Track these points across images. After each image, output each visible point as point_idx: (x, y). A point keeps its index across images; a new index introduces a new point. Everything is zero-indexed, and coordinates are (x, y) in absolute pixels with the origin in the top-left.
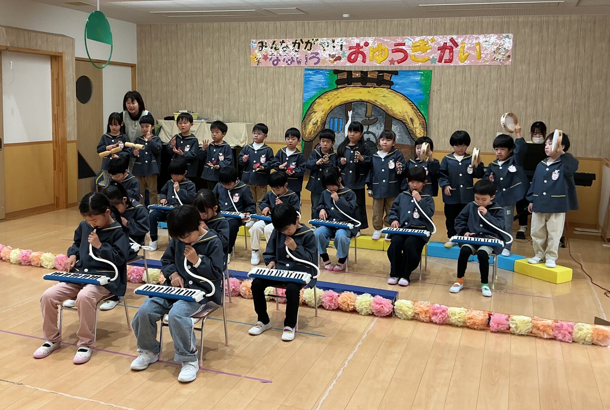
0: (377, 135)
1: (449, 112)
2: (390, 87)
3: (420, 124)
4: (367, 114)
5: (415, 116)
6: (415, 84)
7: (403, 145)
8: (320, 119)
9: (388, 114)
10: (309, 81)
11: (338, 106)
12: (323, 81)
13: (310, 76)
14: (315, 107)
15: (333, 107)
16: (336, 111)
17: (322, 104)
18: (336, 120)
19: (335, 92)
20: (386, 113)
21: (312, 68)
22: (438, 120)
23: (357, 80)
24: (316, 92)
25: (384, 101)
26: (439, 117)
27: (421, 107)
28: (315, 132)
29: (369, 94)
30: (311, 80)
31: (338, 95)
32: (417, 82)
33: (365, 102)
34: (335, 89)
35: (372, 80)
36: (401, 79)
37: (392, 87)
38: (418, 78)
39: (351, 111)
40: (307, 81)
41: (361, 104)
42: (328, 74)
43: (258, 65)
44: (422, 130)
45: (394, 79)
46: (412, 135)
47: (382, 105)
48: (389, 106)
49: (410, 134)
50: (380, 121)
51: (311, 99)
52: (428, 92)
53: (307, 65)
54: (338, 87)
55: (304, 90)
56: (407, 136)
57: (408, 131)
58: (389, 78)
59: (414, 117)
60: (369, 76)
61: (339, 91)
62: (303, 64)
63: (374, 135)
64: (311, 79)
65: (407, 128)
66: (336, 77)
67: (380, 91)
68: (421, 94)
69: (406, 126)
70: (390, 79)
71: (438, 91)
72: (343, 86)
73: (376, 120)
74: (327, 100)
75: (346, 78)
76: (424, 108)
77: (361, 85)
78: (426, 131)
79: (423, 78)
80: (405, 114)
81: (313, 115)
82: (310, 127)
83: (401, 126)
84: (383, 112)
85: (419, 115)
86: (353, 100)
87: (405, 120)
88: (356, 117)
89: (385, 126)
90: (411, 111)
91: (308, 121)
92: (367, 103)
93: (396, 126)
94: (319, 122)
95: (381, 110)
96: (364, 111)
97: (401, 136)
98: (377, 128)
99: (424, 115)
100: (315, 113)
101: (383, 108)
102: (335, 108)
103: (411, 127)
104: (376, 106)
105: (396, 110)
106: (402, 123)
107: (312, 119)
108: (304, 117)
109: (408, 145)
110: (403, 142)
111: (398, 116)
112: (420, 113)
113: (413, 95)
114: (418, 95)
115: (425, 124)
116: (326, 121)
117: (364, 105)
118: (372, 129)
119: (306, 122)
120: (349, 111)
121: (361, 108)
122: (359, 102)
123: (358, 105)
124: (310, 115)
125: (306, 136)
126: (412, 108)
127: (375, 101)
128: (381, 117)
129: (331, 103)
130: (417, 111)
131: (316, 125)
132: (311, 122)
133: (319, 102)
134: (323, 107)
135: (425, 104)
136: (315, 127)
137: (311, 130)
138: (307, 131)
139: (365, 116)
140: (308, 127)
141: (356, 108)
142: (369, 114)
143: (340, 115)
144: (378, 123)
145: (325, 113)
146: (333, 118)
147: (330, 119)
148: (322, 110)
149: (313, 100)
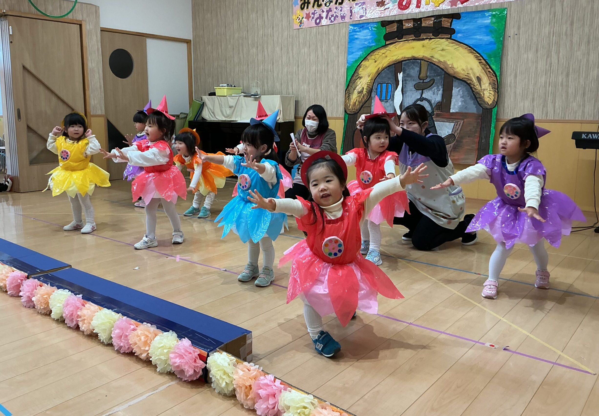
0: (433, 102)
1: (530, 65)
2: (451, 37)
3: (490, 84)
4: (421, 76)
5: (483, 73)
6: (484, 30)
7: (466, 113)
8: (366, 85)
9: (447, 74)
10: (354, 40)
11: (386, 68)
12: (369, 37)
13: (355, 33)
14: (362, 72)
15: (380, 69)
16: (384, 75)
17: (368, 67)
18: (384, 85)
19: (383, 51)
20: (445, 72)
21: (358, 22)
22: (516, 76)
23: (409, 32)
24: (361, 53)
25: (442, 56)
26: (516, 72)
27: (491, 60)
28: (359, 102)
29: (424, 49)
30: (356, 39)
31: (386, 54)
32: (487, 27)
33: (419, 59)
34: (383, 46)
35: (427, 30)
36: (464, 25)
37: (453, 36)
38: (488, 21)
39: (402, 73)
40: (352, 40)
41: (414, 62)
42: (375, 28)
43: (300, 26)
44: (492, 93)
45: (456, 25)
46: (478, 100)
47: (440, 62)
48: (449, 63)
49: (476, 98)
50: (436, 84)
51: (356, 61)
52: (501, 39)
53: (352, 20)
54: (387, 43)
55: (348, 51)
56: (472, 102)
57: (474, 94)
58: (449, 24)
59: (482, 75)
60: (423, 25)
61: (387, 48)
62: (347, 19)
63: (429, 101)
64: (356, 37)
65: (472, 90)
66: (384, 31)
67: (437, 43)
68: (491, 43)
69: (471, 88)
70: (451, 26)
71: (515, 36)
72: (392, 42)
73: (432, 82)
74: (374, 61)
75: (396, 30)
76: (495, 61)
77: (414, 38)
78: (498, 93)
79: (494, 20)
80: (470, 72)
81: (358, 82)
82: (355, 96)
83: (464, 89)
84: (441, 71)
85: (489, 72)
86: (404, 58)
87: (469, 80)
88: (408, 80)
89: (443, 90)
90: (478, 67)
91: (353, 89)
92: (422, 61)
93: (458, 90)
94: (365, 90)
95: (438, 68)
96: (418, 71)
97: (464, 101)
98: (433, 92)
99: (496, 72)
100: (360, 79)
101: (442, 66)
102: (382, 71)
103: (478, 89)
104: (433, 63)
105: (458, 68)
106: (465, 84)
107: (357, 87)
108: (348, 85)
109: (473, 113)
110: (466, 109)
111: (461, 75)
112: (490, 69)
113: (481, 44)
114: (488, 44)
115: (496, 84)
116: (373, 88)
117: (417, 64)
118: (427, 94)
119: (350, 91)
120: (399, 73)
121: (413, 69)
122: (411, 61)
123: (410, 65)
124: (355, 82)
125: (351, 108)
126: (480, 63)
127: (431, 57)
128: (438, 77)
129: (378, 65)
130: (486, 67)
131: (361, 94)
132: (356, 90)
133: (365, 64)
134: (369, 70)
135: (497, 56)
136: (360, 96)
137: (355, 101)
138: (351, 102)
139: (419, 78)
140: (352, 97)
141: (406, 69)
142: (423, 75)
143: (389, 79)
144: (434, 87)
145: (372, 78)
146: (380, 84)
147: (377, 85)
148: (368, 75)
149: (359, 64)
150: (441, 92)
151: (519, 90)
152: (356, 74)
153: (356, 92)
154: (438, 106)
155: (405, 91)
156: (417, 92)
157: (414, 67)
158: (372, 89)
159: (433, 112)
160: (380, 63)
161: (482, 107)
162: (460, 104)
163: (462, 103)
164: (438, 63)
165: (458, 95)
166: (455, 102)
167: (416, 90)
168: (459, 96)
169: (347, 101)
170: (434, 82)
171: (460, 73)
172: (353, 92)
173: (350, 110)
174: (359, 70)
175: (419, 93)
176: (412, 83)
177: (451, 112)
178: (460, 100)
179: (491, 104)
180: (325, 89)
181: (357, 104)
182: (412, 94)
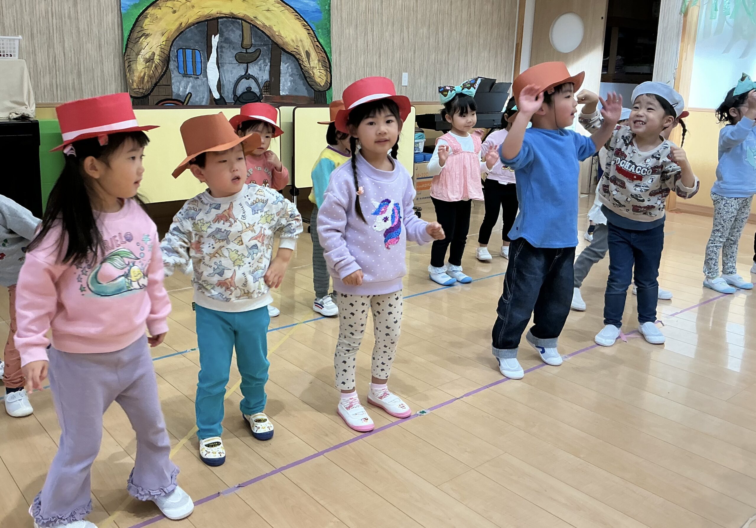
0: (260, 81)
3: (319, 60)
4: (245, 43)
5: (312, 47)
7: (297, 96)
8: (159, 49)
9: (276, 44)
11: (194, 25)
14: (147, 24)
16: (189, 35)
17: (161, 19)
18: (189, 52)
20: (272, 41)
22: (340, 54)
25: (267, 18)
26: (340, 49)
27: (318, 32)
28: (150, 77)
29: (245, 5)
31: (193, 2)
33: (240, 19)
41: (234, 22)
44: (323, 71)
46: (308, 80)
47: (265, 26)
48: (275, 29)
49: (306, 78)
50: (263, 56)
52: (327, 8)
56: (302, 82)
57: (303, 72)
59: (310, 49)
63: (256, 80)
65: (301, 67)
69: (300, 64)
73: (258, 54)
74: (171, 10)
76: (323, 34)
78: (330, 73)
80: (300, 44)
81: (144, 42)
82: (140, 67)
83: (293, 65)
84: (268, 38)
85: (317, 46)
86: (220, 14)
87: (298, 54)
88: (224, 47)
89: (270, 65)
90: (307, 38)
91: (134, 54)
92: (243, 21)
93: (286, 66)
94: (156, 57)
95: (264, 35)
96: (240, 36)
97: (293, 81)
98: (260, 67)
99: (324, 47)
100: (146, 38)
101: (267, 33)
102: (187, 28)
103: (307, 66)
104: (256, 27)
105: (286, 37)
106: (294, 59)
107: (143, 51)
108: (127, 45)
109: (305, 96)
110: (297, 92)
111: (289, 47)
112: (318, 43)
113: (308, 11)
114: (313, 12)
115: (327, 61)
116: (171, 56)
117: (237, 25)
118: (253, 70)
119: (131, 57)
120: (213, 36)
121: (233, 31)
122: (230, 19)
123: (228, 25)
124: (138, 41)
125: (135, 86)
126: (308, 34)
127: (255, 17)
128: (265, 47)
129: (179, 18)
130: (314, 40)
131: (150, 63)
132: (140, 56)
133: (154, 13)
134: (163, 25)
135: (324, 27)
136: (150, 66)
137: (142, 74)
138: (134, 76)
139: (241, 46)
140: (135, 68)
141: (225, 30)
142: (247, 42)
143: (196, 43)
144: (260, 60)
145: (168, 37)
146: (183, 49)
147: (177, 51)
148: (160, 32)
149: (141, 11)
150: (268, 68)
151: (343, 71)
152: (138, 29)
153: (141, 60)
154: (266, 86)
155: (220, 63)
156: (239, 65)
157: (234, 29)
158: (169, 57)
159: (261, 94)
160: (182, 15)
161: (313, 89)
162: (289, 84)
163: (291, 84)
164: (263, 27)
165: (286, 73)
166: (284, 82)
167: (238, 62)
168: (288, 74)
169: (128, 74)
170: (260, 54)
171: (289, 45)
172: (137, 58)
173: (135, 90)
174: (144, 22)
175: (242, 68)
176: (232, 53)
177: (281, 94)
178: (289, 79)
179: (323, 85)
180: (74, 50)
181: (146, 80)
182: (233, 68)
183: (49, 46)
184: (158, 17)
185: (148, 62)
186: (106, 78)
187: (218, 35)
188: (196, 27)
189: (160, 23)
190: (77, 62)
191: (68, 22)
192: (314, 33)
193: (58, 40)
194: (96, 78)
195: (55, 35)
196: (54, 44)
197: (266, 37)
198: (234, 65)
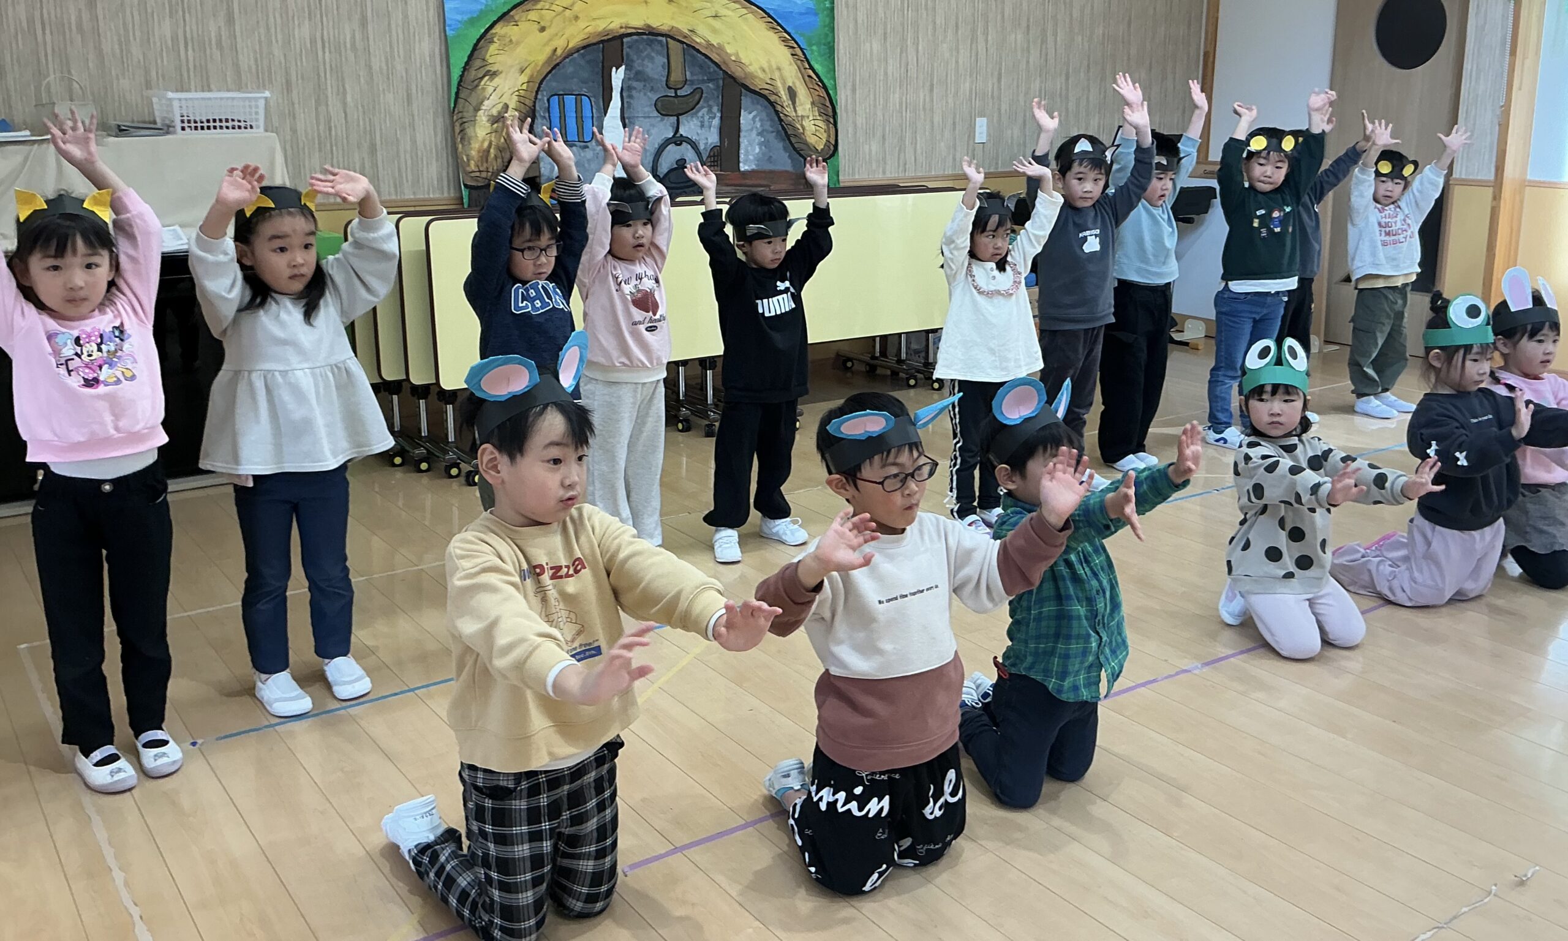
0: (702, 147)
3: (813, 103)
4: (671, 79)
5: (799, 79)
7: (771, 172)
8: (515, 98)
9: (730, 76)
11: (578, 51)
14: (494, 54)
15: (559, 52)
16: (570, 70)
17: (518, 43)
18: (570, 100)
20: (724, 72)
22: (854, 90)
25: (714, 31)
26: (854, 81)
27: (812, 50)
29: (672, 8)
31: (575, 9)
33: (662, 35)
39: (622, 69)
41: (652, 41)
44: (821, 124)
46: (793, 140)
47: (710, 45)
48: (729, 49)
49: (788, 136)
50: (707, 101)
51: (472, 22)
56: (781, 145)
57: (782, 126)
59: (797, 83)
63: (694, 145)
65: (779, 117)
68: (810, 11)
69: (777, 112)
73: (697, 97)
74: (536, 26)
76: (821, 55)
78: (835, 125)
80: (776, 75)
81: (488, 86)
82: (482, 132)
83: (764, 114)
84: (716, 68)
85: (809, 76)
86: (626, 27)
87: (774, 94)
88: (635, 88)
89: (721, 117)
90: (791, 64)
91: (471, 108)
92: (668, 39)
93: (751, 116)
95: (709, 63)
96: (663, 67)
97: (764, 144)
98: (701, 122)
99: (823, 78)
100: (491, 80)
101: (714, 57)
102: (565, 58)
103: (791, 115)
104: (694, 48)
105: (751, 64)
106: (766, 103)
107: (486, 103)
108: (457, 94)
109: (787, 172)
110: (771, 162)
111: (756, 82)
112: (811, 71)
113: (792, 12)
114: (801, 14)
115: (828, 104)
116: (537, 108)
117: (659, 48)
118: (689, 128)
119: (465, 114)
120: (614, 69)
121: (651, 59)
122: (645, 37)
123: (641, 47)
124: (477, 86)
125: (472, 167)
126: (792, 55)
127: (691, 31)
128: (710, 85)
129: (550, 40)
130: (803, 66)
132: (481, 113)
133: (506, 33)
134: (521, 54)
135: (823, 41)
136: (500, 130)
137: (486, 144)
138: (471, 149)
139: (667, 85)
140: (473, 134)
141: (635, 58)
142: (676, 76)
143: (583, 82)
144: (702, 107)
145: (532, 76)
146: (559, 95)
147: (548, 100)
148: (518, 67)
149: (483, 31)
150: (716, 122)
151: (860, 121)
152: (477, 63)
153: (482, 118)
154: (714, 156)
155: (629, 118)
156: (662, 120)
157: (653, 54)
158: (534, 111)
160: (557, 34)
162: (757, 150)
163: (760, 148)
164: (706, 48)
165: (752, 130)
166: (747, 147)
167: (662, 115)
168: (755, 132)
169: (460, 146)
170: (701, 97)
171: (756, 77)
172: (476, 116)
173: (473, 174)
174: (487, 51)
175: (668, 124)
176: (649, 98)
177: (742, 169)
178: (757, 141)
179: (822, 150)
180: (363, 106)
181: (492, 156)
182: (651, 125)
183: (318, 102)
184: (514, 39)
185: (496, 122)
186: (419, 153)
187: (623, 67)
188: (582, 54)
189: (518, 50)
190: (368, 129)
191: (351, 56)
192: (804, 54)
193: (335, 90)
194: (402, 156)
195: (329, 82)
196: (327, 97)
197: (712, 65)
198: (653, 119)
